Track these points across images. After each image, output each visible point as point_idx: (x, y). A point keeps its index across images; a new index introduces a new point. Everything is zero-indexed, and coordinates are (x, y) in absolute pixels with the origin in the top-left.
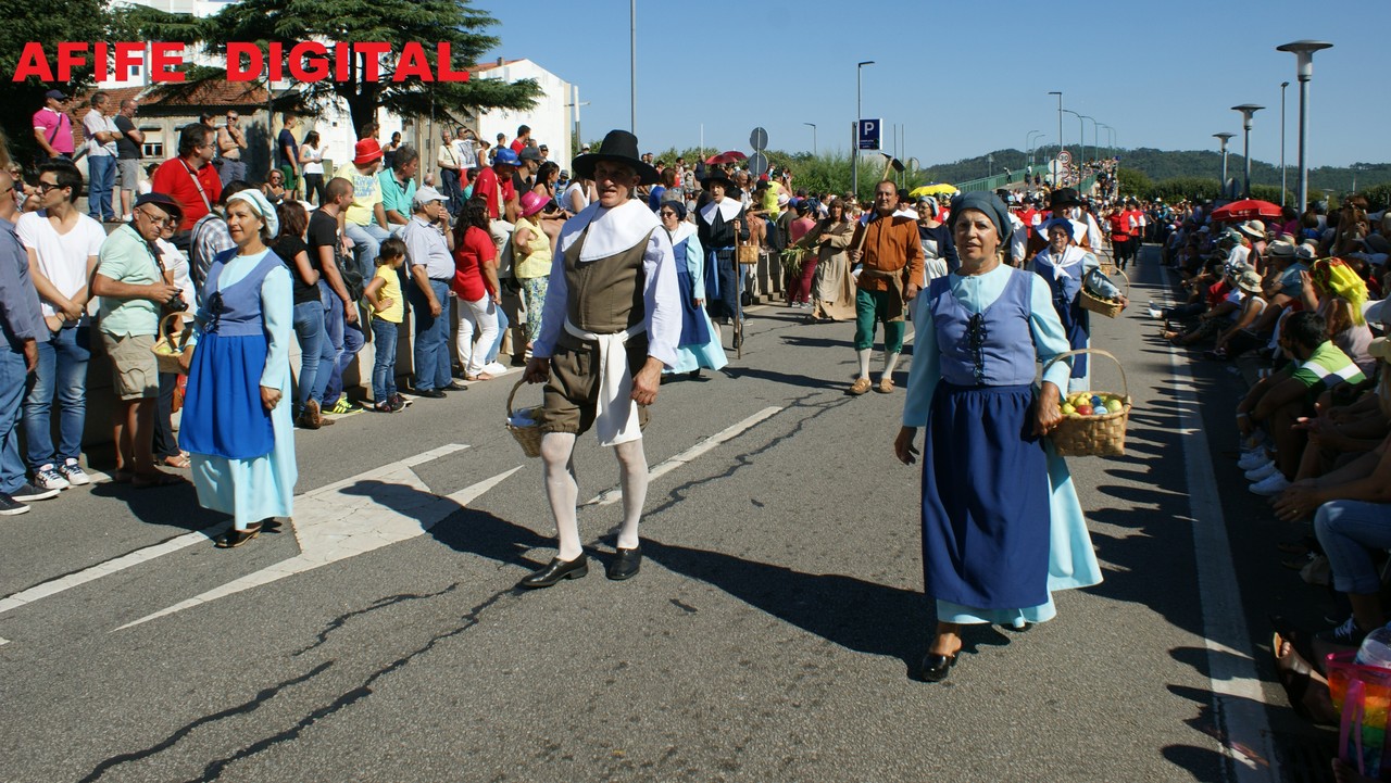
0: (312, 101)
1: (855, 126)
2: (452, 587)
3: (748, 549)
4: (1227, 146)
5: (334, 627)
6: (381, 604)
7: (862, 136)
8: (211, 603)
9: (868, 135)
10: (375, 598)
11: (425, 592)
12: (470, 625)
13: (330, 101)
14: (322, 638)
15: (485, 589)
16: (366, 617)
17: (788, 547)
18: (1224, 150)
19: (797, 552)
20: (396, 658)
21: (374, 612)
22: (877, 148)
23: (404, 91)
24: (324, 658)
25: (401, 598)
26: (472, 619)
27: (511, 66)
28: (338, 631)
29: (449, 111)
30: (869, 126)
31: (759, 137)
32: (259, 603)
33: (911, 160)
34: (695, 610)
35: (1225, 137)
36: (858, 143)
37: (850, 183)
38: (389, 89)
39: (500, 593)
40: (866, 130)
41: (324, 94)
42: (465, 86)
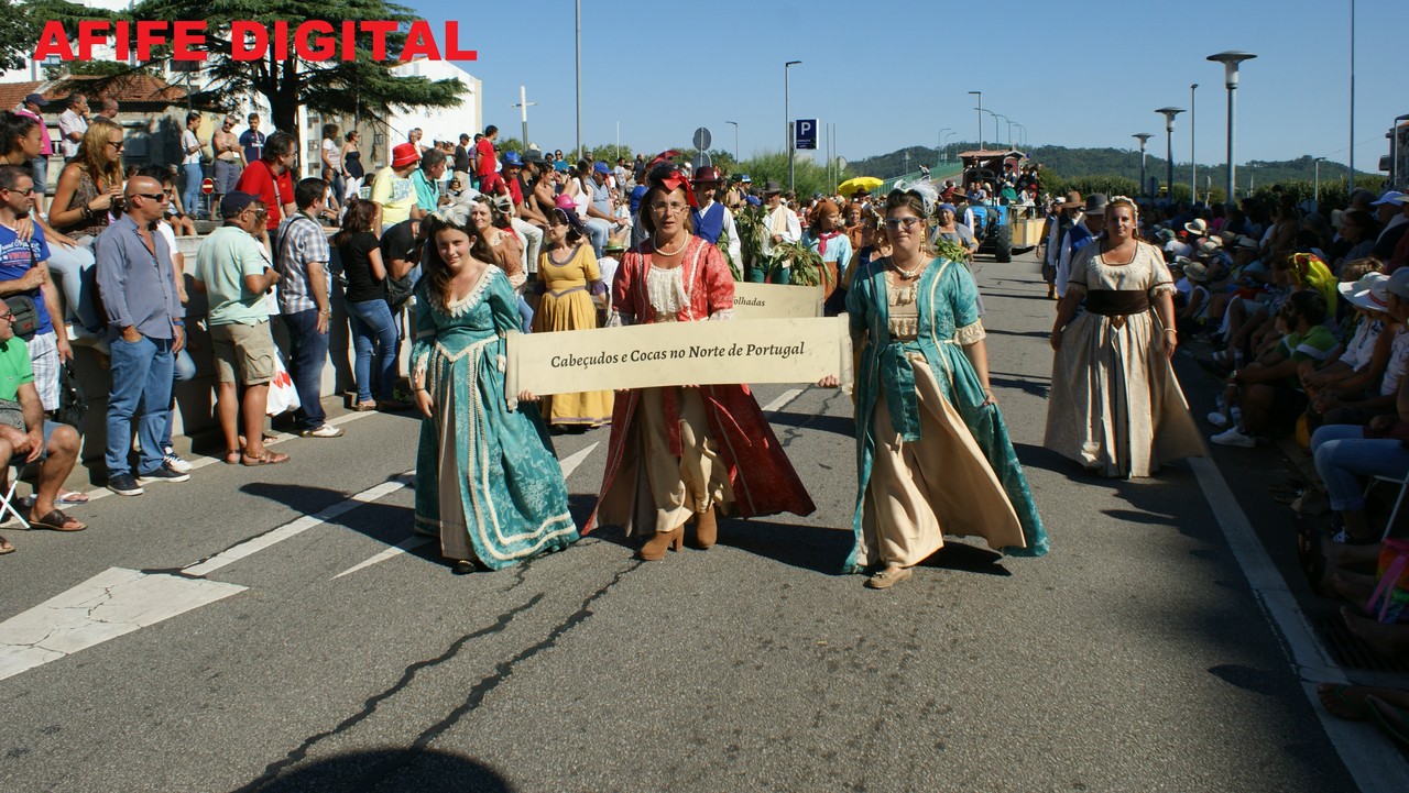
0: (228, 97)
1: (792, 126)
4: (1145, 146)
7: (799, 136)
9: (806, 135)
13: (247, 97)
18: (1143, 150)
22: (814, 147)
29: (371, 108)
30: (806, 126)
31: (702, 136)
35: (1143, 138)
36: (795, 143)
37: (788, 183)
38: (310, 86)
40: (803, 130)
41: (241, 90)
42: (389, 84)
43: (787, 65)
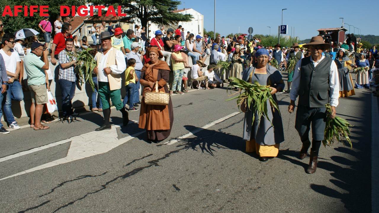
0: (131, 19)
1: (279, 27)
2: (105, 173)
3: (208, 166)
5: (59, 186)
6: (78, 178)
7: (281, 30)
8: (27, 174)
9: (283, 30)
10: (78, 176)
11: (95, 175)
12: (103, 189)
13: (136, 19)
14: (53, 190)
15: (114, 175)
16: (72, 183)
17: (222, 165)
19: (224, 168)
20: (71, 201)
21: (75, 181)
22: (286, 33)
23: (156, 17)
24: (49, 198)
25: (87, 176)
26: (104, 187)
27: (187, 10)
28: (59, 188)
29: (168, 22)
30: (284, 27)
31: (251, 30)
32: (42, 175)
33: (297, 37)
34: (180, 190)
36: (280, 32)
38: (151, 16)
39: (119, 177)
40: (283, 28)
41: (134, 17)
42: (171, 15)
43: (283, 10)
